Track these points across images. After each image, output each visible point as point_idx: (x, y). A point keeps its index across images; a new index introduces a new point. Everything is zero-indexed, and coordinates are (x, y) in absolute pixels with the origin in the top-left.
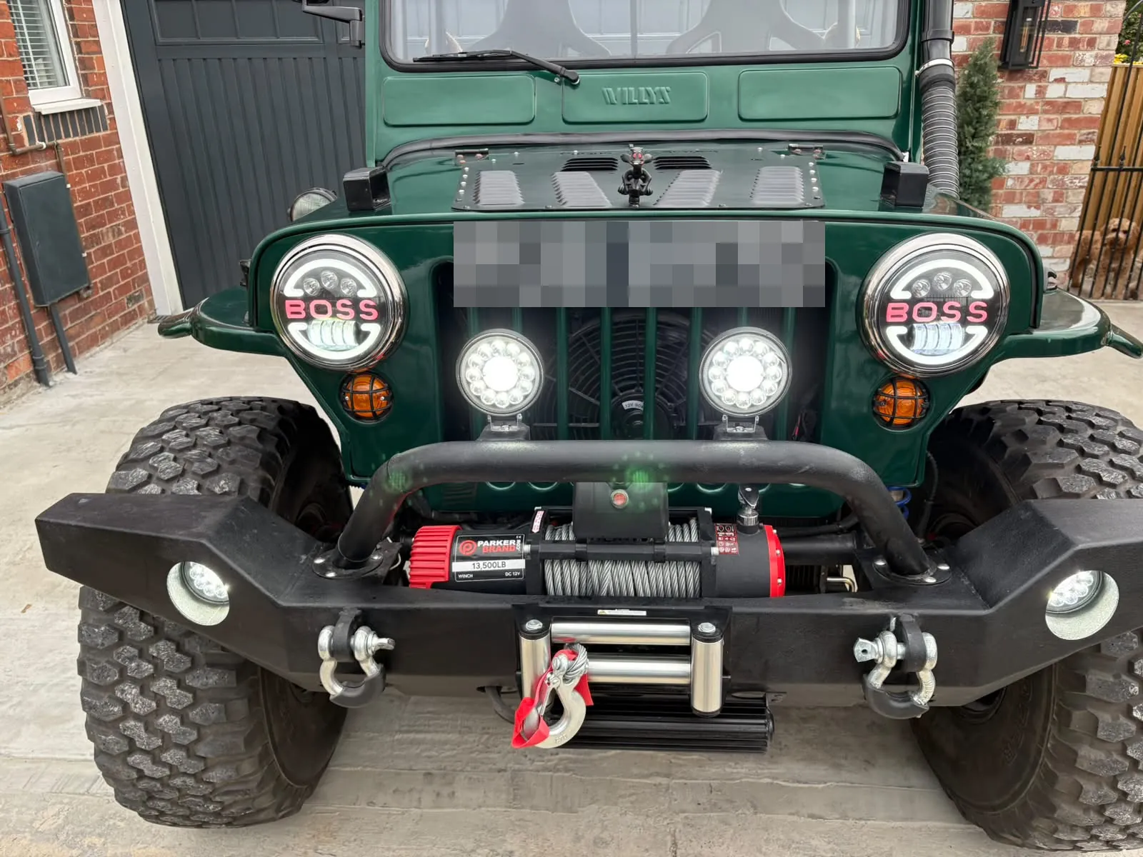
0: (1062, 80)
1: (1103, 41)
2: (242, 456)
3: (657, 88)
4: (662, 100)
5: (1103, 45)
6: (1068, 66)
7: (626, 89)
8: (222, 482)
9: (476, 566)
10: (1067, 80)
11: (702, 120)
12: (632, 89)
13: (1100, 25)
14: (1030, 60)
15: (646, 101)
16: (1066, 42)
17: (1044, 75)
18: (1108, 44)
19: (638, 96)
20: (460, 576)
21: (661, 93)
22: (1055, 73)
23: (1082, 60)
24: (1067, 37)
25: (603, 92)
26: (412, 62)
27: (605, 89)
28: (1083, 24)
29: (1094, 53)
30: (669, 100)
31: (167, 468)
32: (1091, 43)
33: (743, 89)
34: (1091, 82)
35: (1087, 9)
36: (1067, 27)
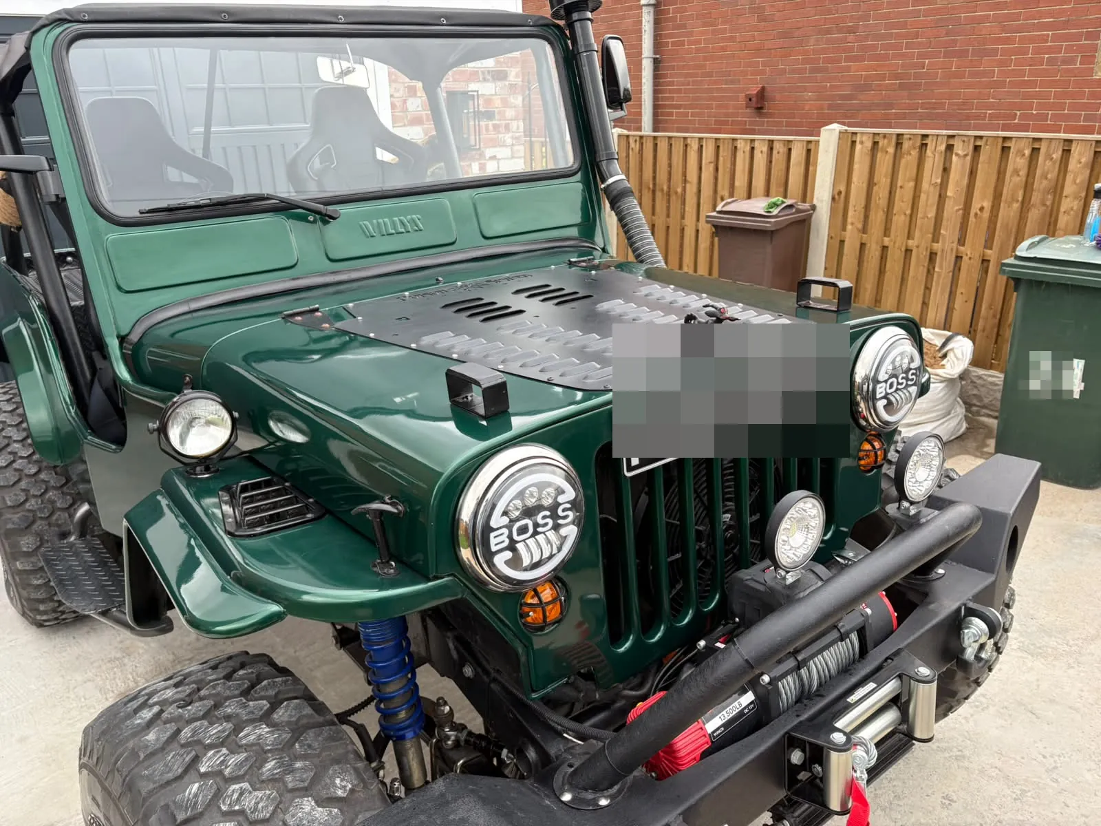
0: (493, 158)
1: (514, 125)
2: (326, 739)
3: (409, 217)
4: (416, 228)
5: (514, 128)
6: (495, 147)
7: (381, 221)
8: (338, 781)
9: (722, 718)
10: (498, 157)
11: (453, 243)
12: (386, 220)
13: (510, 113)
14: (473, 143)
15: (403, 230)
16: (491, 127)
17: (482, 155)
18: (518, 128)
19: (394, 227)
20: (715, 734)
21: (414, 220)
22: (489, 152)
23: (504, 141)
24: (490, 123)
25: (361, 226)
26: (138, 214)
27: (361, 223)
28: (499, 113)
29: (510, 135)
30: (422, 228)
31: (257, 803)
32: (507, 127)
33: (479, 210)
34: (513, 157)
35: (499, 101)
36: (489, 115)
